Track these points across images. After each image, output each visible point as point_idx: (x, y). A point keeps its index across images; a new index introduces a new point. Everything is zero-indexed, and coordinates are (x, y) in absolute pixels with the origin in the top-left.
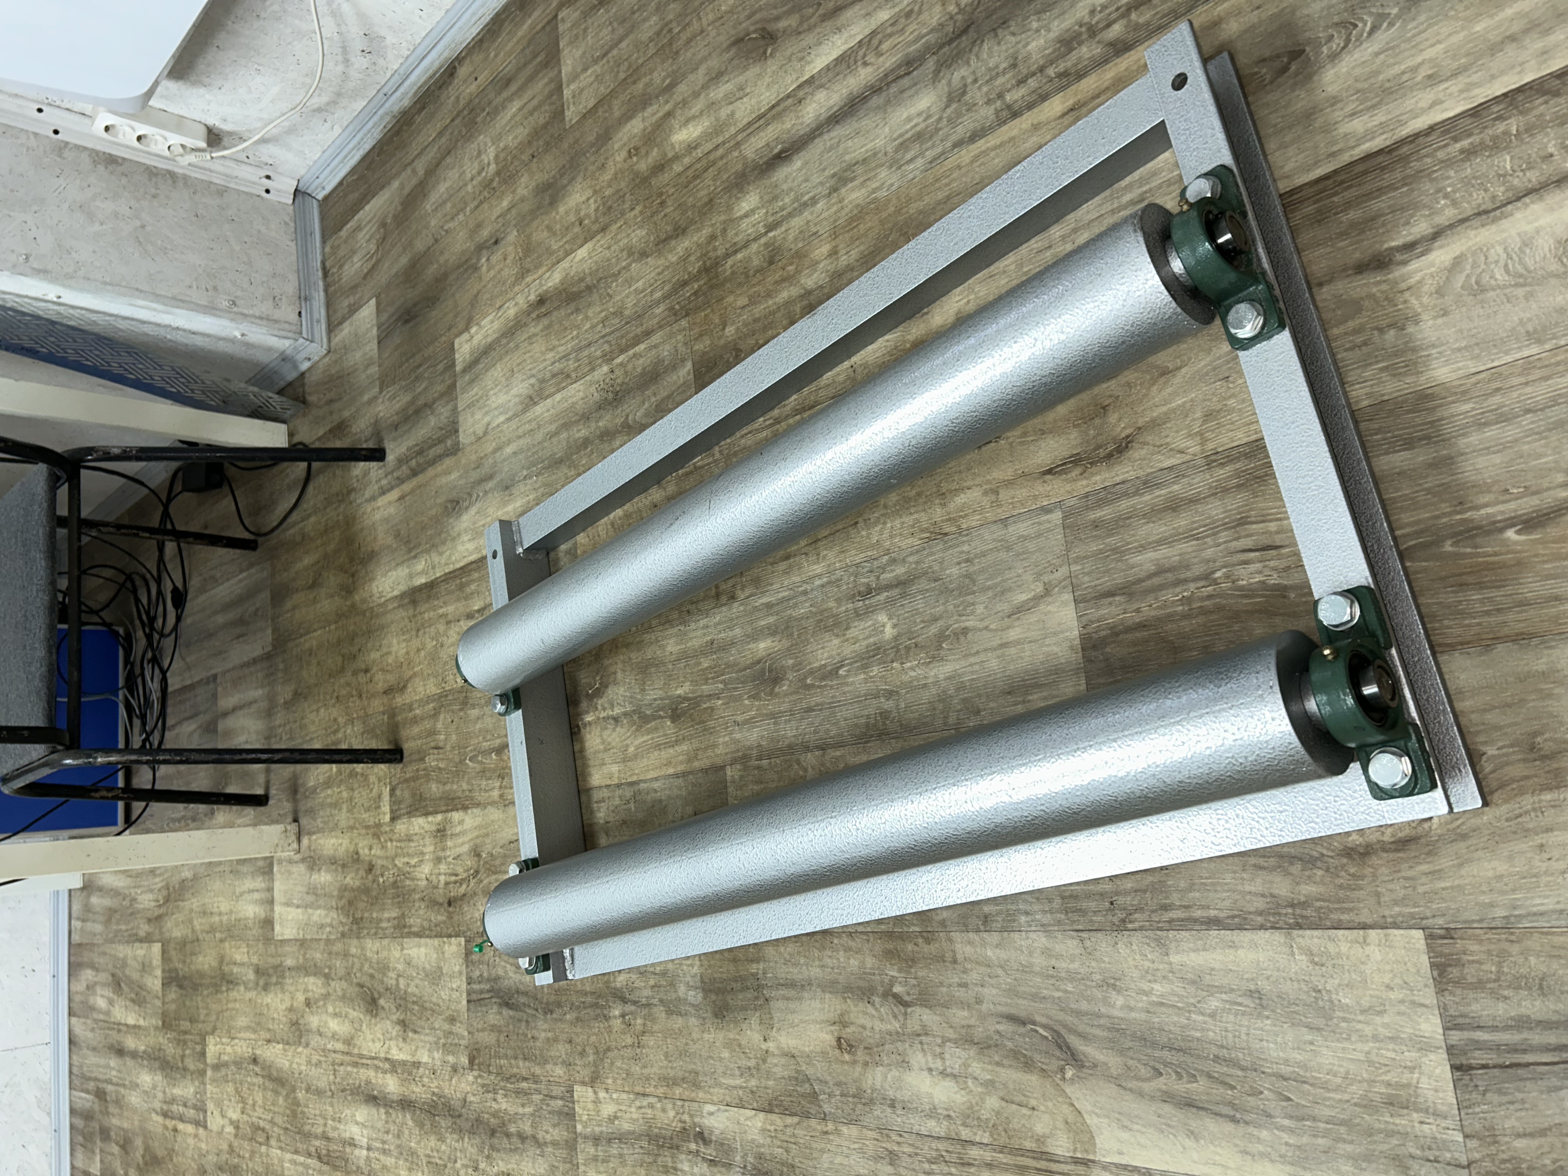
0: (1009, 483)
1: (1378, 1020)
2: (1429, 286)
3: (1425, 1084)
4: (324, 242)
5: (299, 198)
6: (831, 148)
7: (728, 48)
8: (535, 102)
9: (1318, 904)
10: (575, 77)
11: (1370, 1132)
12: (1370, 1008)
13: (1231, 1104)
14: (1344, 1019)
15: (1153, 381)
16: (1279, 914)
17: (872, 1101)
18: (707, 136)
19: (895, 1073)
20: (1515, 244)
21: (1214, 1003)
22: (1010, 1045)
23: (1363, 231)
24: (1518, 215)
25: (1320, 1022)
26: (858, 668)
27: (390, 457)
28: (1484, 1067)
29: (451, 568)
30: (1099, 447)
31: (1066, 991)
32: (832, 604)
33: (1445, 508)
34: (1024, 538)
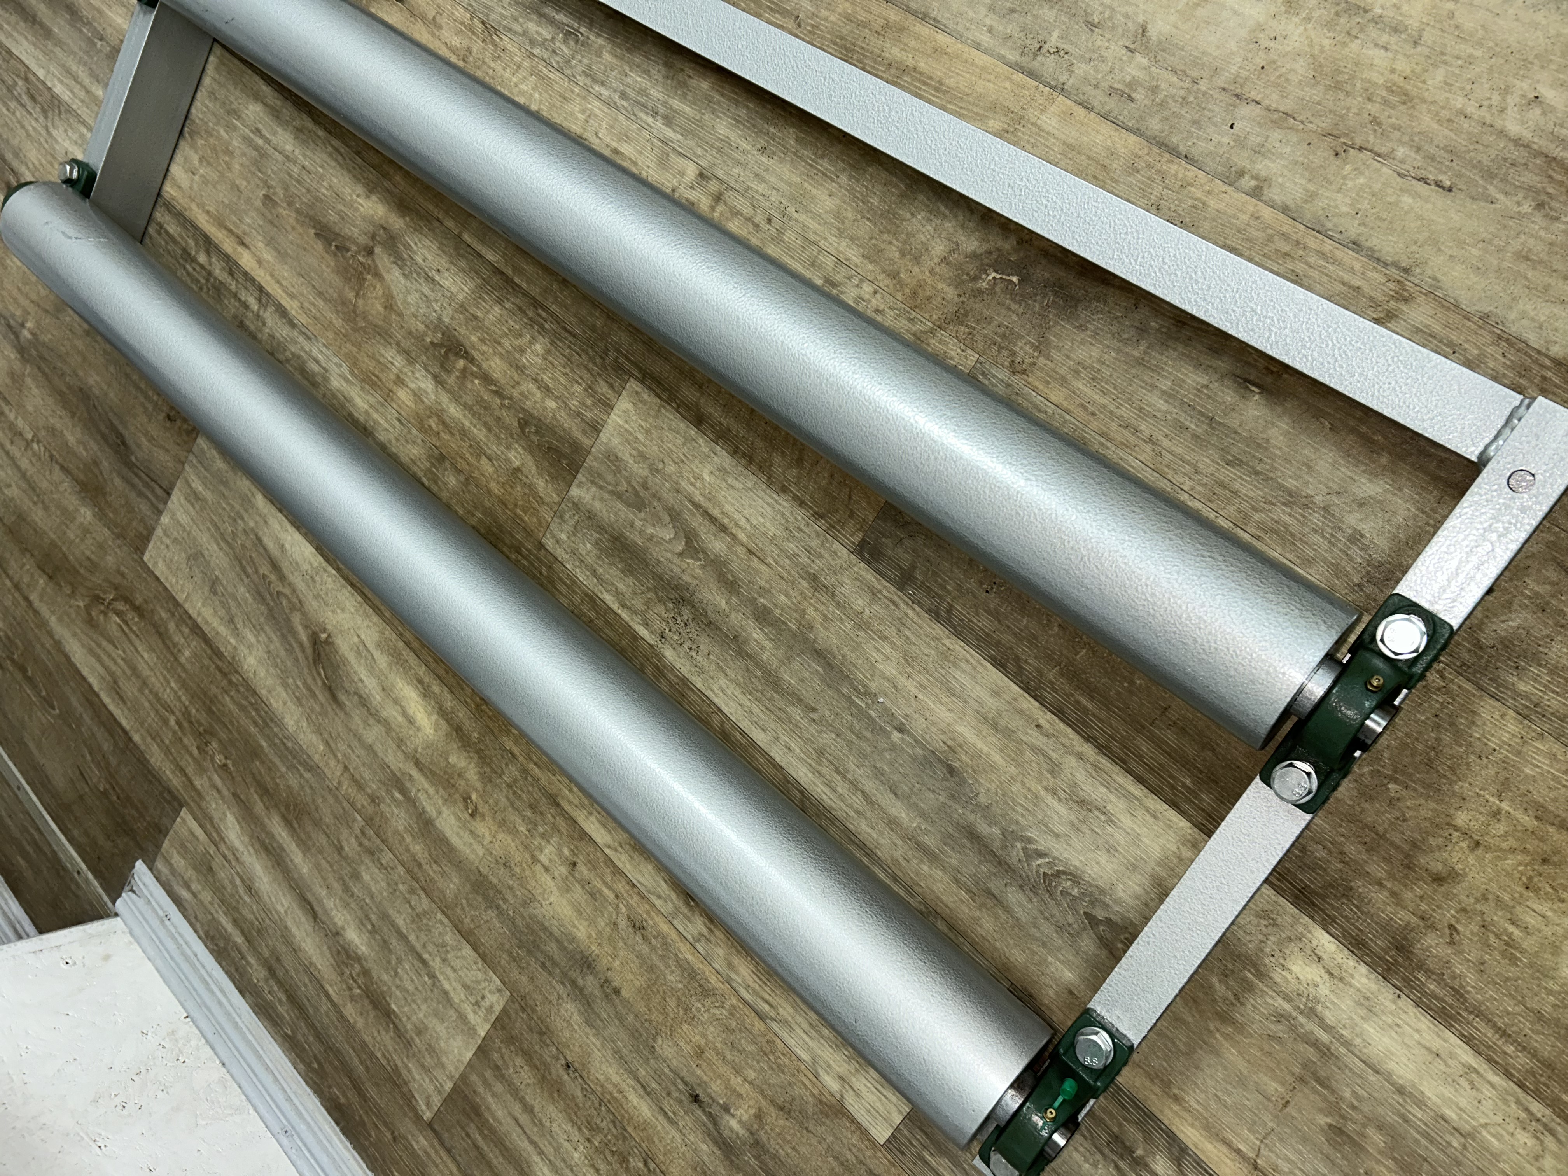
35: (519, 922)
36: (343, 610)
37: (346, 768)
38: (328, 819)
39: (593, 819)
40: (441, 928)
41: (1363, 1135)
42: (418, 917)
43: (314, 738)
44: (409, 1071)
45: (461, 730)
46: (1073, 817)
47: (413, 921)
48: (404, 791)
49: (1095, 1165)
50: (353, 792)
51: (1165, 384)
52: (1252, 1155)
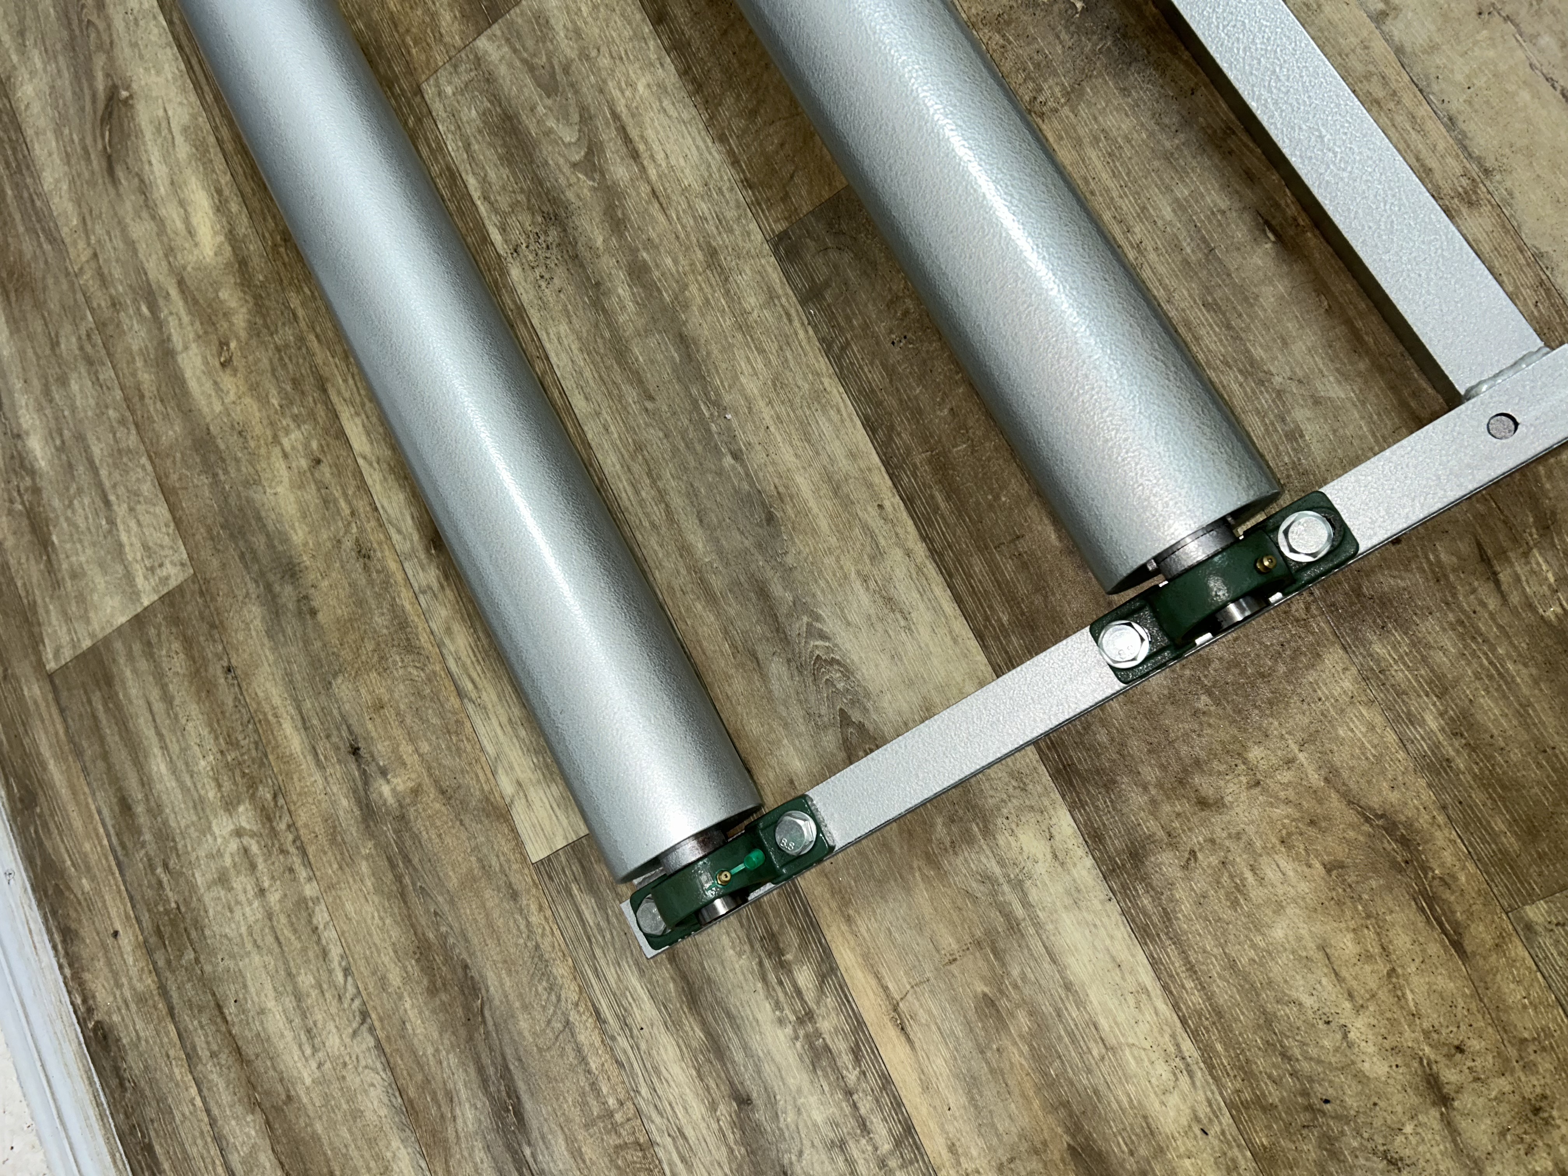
35: (233, 501)
36: (158, 73)
37: (95, 255)
38: (54, 305)
39: (358, 421)
40: (141, 474)
41: (1012, 1015)
42: (119, 453)
43: (70, 207)
44: (47, 612)
45: (246, 265)
46: (872, 611)
47: (111, 455)
48: (153, 308)
49: (740, 955)
50: (93, 286)
51: (1181, 192)
52: (898, 997)
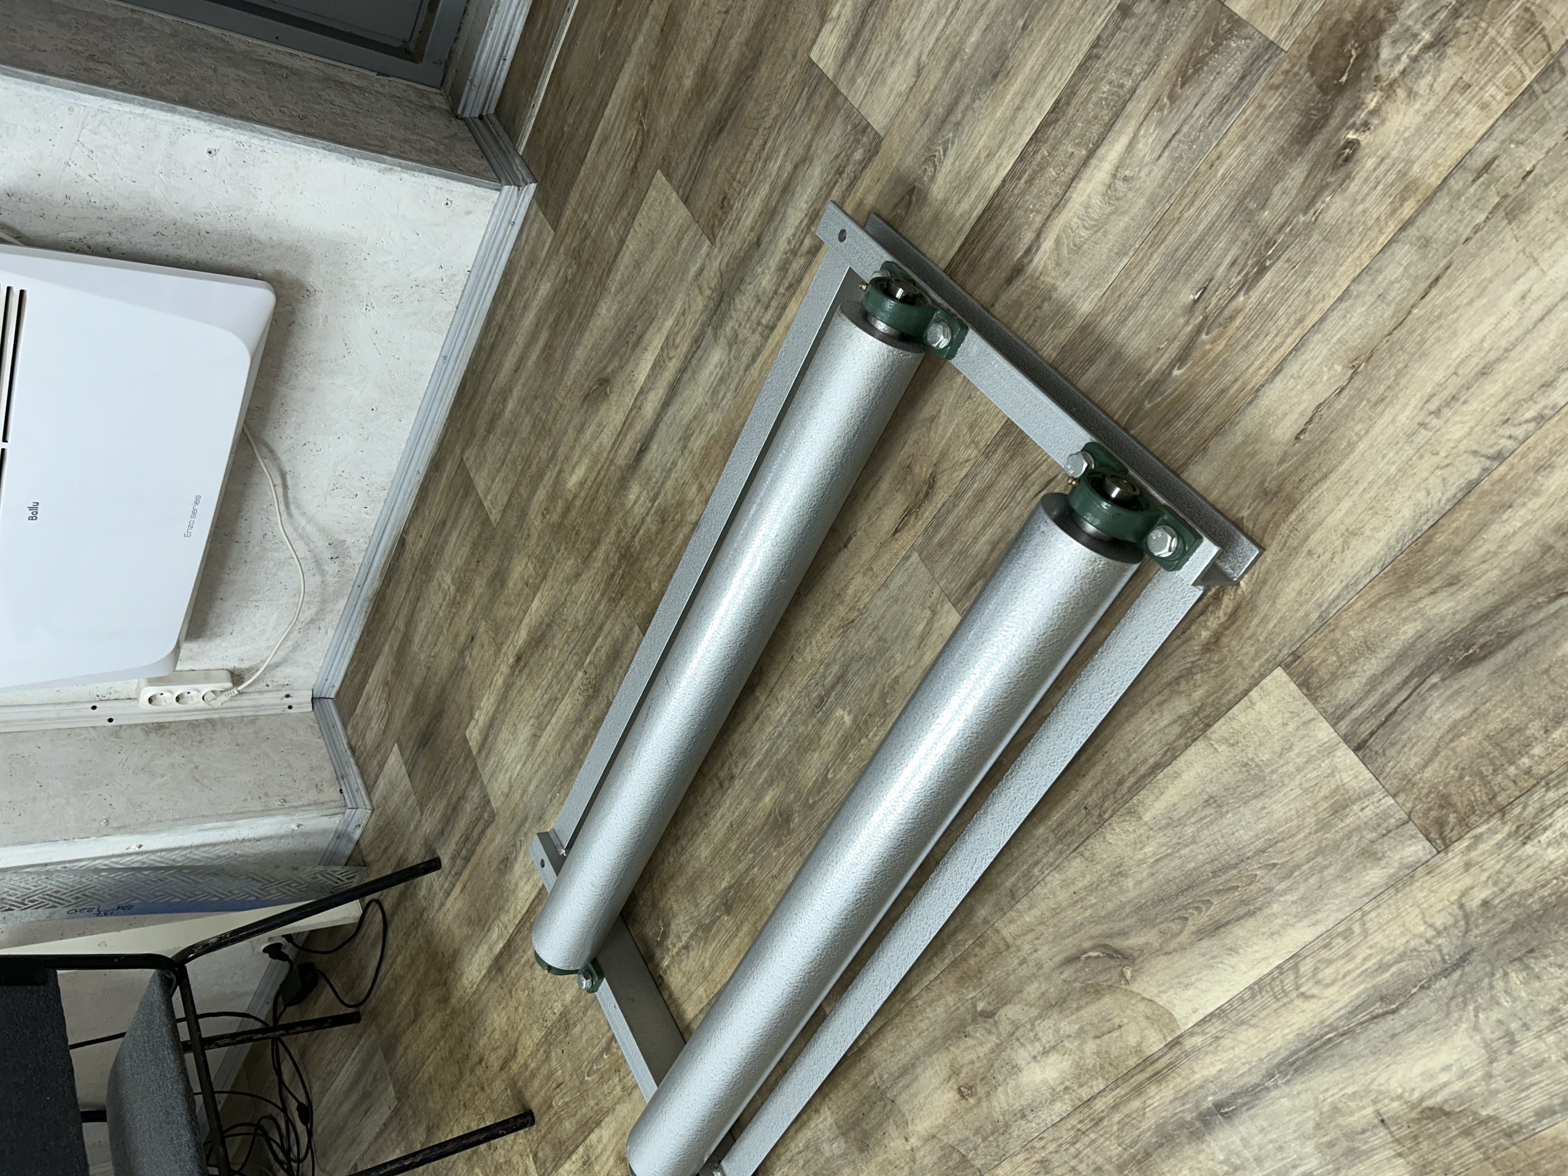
0: (875, 557)
1: (1292, 754)
2: (1051, 265)
3: (1346, 777)
4: (345, 727)
5: (317, 703)
6: (671, 424)
7: (582, 406)
8: (467, 524)
9: (1210, 700)
10: (488, 490)
11: (1337, 846)
12: (1283, 749)
13: (1243, 903)
14: (1273, 772)
15: (929, 429)
16: (1191, 727)
17: (1007, 1125)
18: (590, 469)
19: (1012, 1083)
20: (1081, 211)
21: (1189, 830)
22: (1077, 985)
23: (999, 260)
24: (1074, 196)
25: (1260, 788)
26: (840, 764)
27: (445, 861)
28: (1372, 734)
29: (519, 917)
30: (917, 494)
31: (1092, 906)
32: (802, 729)
33: (1132, 383)
34: (902, 587)
